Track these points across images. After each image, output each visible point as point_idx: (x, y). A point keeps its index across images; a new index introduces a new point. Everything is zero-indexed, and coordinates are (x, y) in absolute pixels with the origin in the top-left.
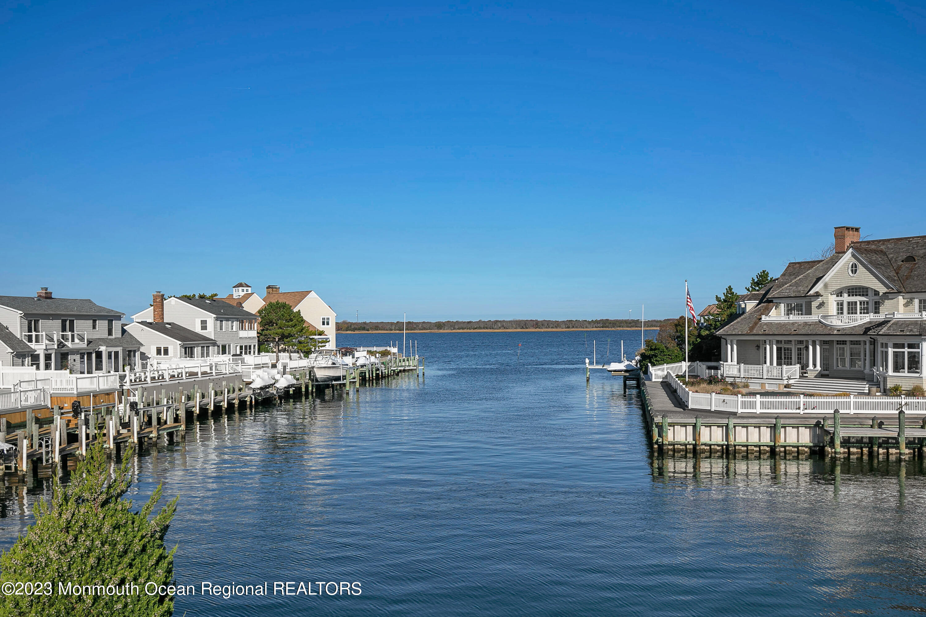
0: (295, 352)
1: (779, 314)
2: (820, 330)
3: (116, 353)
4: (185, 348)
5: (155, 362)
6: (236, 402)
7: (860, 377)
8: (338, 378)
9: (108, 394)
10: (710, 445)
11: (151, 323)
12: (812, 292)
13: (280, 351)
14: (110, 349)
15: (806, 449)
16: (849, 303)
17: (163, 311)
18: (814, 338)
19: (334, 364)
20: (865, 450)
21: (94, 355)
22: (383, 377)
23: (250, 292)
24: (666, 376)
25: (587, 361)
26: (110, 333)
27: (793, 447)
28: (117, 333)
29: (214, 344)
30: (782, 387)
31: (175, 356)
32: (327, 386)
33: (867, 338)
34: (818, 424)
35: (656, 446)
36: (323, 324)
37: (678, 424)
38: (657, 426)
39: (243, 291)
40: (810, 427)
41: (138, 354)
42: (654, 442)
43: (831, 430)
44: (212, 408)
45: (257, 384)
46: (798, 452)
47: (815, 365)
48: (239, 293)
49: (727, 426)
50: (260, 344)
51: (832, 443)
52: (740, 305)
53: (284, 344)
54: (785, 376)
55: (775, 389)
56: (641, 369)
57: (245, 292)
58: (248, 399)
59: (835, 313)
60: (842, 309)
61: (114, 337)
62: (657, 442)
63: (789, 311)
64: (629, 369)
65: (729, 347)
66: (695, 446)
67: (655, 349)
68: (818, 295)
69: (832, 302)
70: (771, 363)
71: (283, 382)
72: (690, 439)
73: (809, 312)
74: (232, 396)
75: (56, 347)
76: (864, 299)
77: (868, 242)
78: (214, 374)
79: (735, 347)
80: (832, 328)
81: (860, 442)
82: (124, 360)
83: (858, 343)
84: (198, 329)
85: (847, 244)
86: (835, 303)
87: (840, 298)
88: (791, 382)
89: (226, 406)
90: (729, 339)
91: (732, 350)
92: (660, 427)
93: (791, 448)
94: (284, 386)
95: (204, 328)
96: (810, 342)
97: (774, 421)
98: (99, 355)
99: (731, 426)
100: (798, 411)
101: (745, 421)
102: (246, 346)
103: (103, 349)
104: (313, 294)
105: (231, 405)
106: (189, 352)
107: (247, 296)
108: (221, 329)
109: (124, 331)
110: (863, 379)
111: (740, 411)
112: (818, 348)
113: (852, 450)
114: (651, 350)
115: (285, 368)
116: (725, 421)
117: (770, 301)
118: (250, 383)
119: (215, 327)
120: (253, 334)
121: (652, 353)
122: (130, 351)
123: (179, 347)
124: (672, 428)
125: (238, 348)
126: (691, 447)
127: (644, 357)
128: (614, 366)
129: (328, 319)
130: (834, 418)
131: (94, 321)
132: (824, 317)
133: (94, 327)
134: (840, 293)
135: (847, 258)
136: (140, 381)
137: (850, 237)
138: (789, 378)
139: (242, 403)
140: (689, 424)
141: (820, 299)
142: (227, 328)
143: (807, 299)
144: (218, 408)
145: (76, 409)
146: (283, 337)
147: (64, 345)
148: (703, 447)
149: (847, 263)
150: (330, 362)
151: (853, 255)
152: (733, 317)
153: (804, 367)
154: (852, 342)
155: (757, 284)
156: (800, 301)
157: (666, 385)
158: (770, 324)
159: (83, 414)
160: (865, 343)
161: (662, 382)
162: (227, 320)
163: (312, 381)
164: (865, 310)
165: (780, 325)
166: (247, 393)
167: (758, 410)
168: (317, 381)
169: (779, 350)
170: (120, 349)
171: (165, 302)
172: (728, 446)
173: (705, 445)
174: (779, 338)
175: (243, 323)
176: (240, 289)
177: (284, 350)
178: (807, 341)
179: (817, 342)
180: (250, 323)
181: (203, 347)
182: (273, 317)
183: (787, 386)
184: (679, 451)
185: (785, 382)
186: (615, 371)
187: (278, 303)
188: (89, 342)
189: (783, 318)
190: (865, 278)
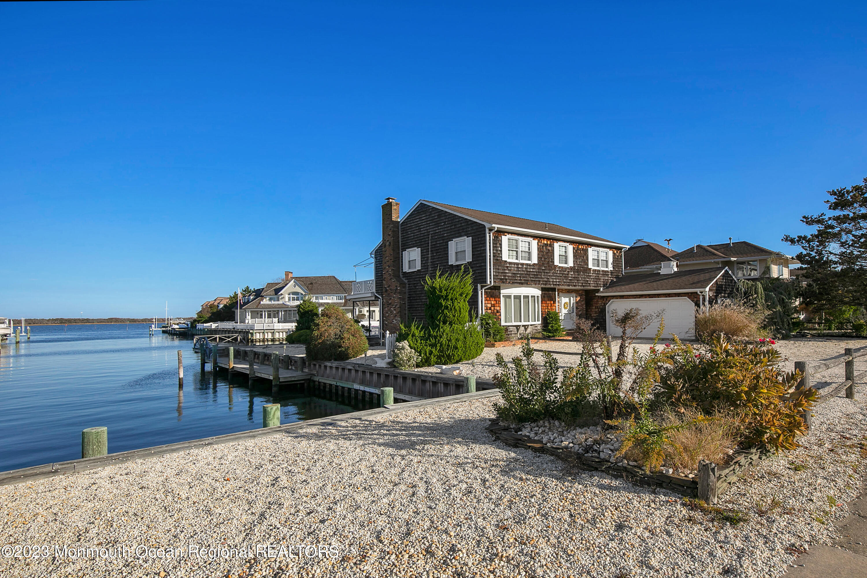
1: (266, 301)
2: (284, 306)
12: (280, 293)
16: (292, 297)
18: (281, 309)
47: (282, 318)
59: (288, 301)
60: (290, 299)
63: (270, 300)
65: (247, 313)
68: (282, 294)
69: (287, 297)
70: (265, 318)
73: (278, 300)
76: (297, 296)
77: (297, 278)
79: (250, 313)
80: (287, 306)
83: (296, 310)
85: (290, 278)
87: (289, 296)
90: (247, 310)
91: (248, 315)
112: (283, 312)
117: (263, 296)
132: (285, 302)
134: (289, 294)
137: (290, 275)
141: (282, 296)
143: (277, 296)
149: (292, 284)
151: (293, 282)
154: (294, 311)
155: (245, 291)
156: (274, 296)
158: (264, 305)
164: (298, 300)
165: (267, 305)
169: (267, 313)
174: (268, 309)
178: (279, 310)
184: (258, 340)
189: (268, 302)
190: (298, 289)
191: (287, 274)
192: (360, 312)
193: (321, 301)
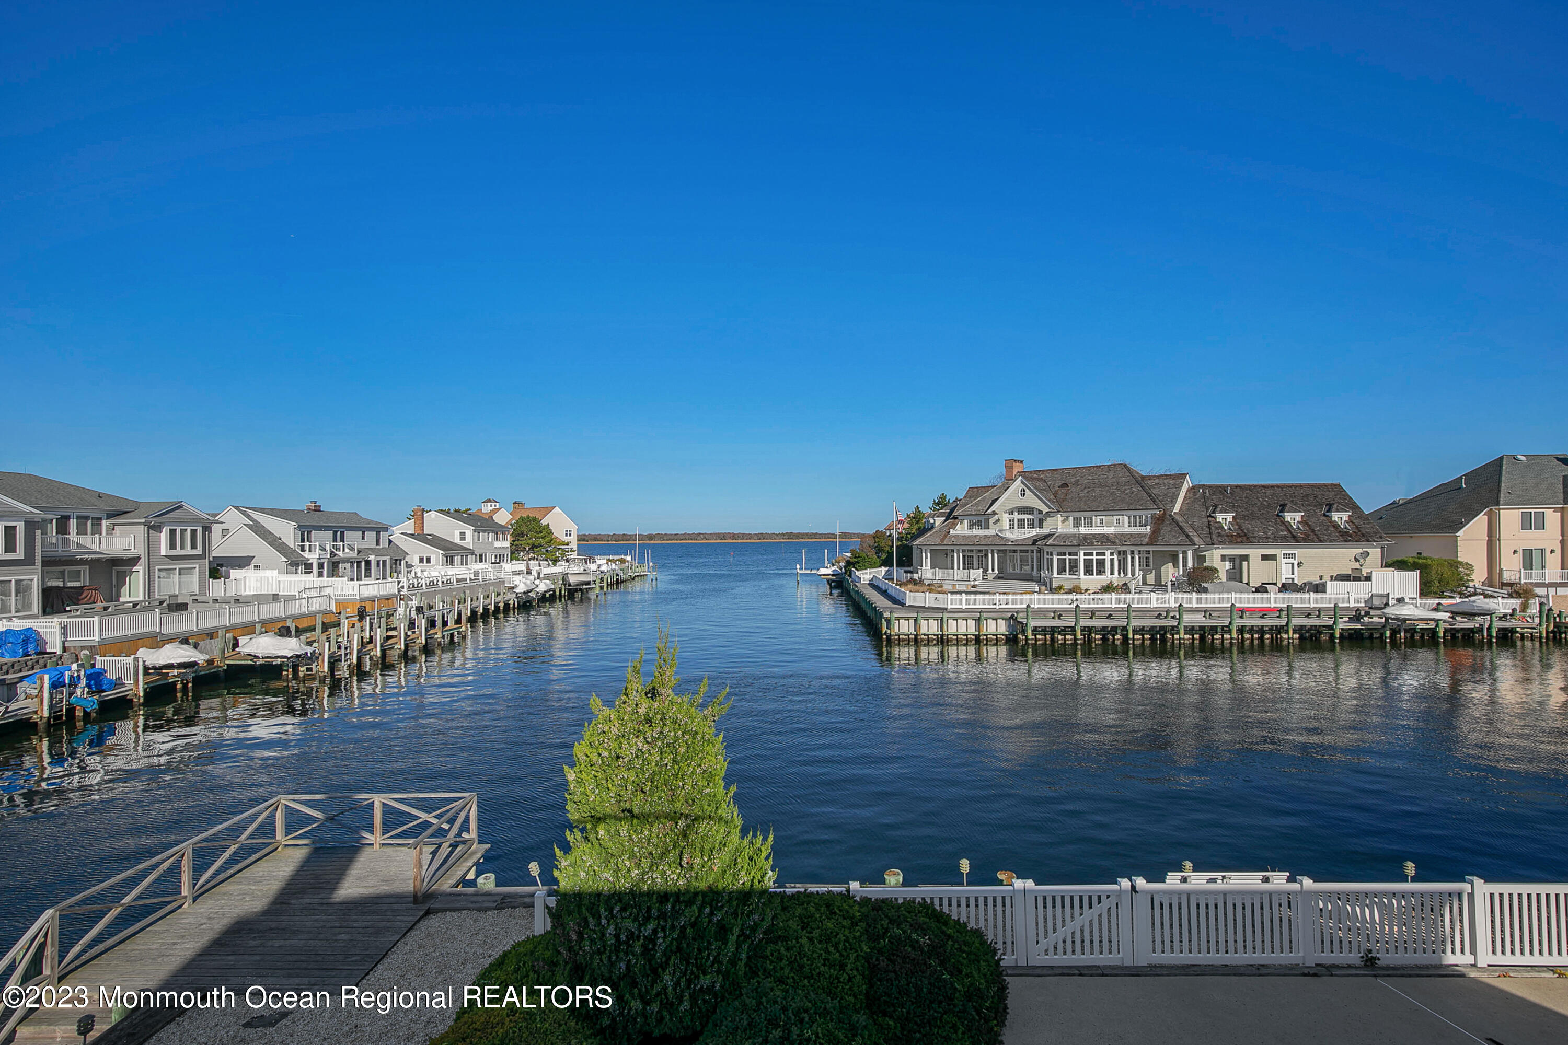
0: (543, 560)
1: (963, 529)
2: (998, 542)
3: (384, 562)
4: (447, 557)
5: (419, 570)
6: (501, 605)
7: (1029, 579)
8: (588, 583)
9: (387, 599)
10: (928, 635)
11: (413, 535)
12: (989, 511)
13: (530, 559)
14: (379, 558)
15: (1003, 637)
16: (1018, 520)
17: (423, 523)
18: (992, 548)
19: (585, 570)
20: (1048, 637)
21: (363, 564)
22: (622, 582)
23: (497, 507)
24: (872, 579)
25: (798, 567)
26: (378, 544)
27: (993, 635)
28: (384, 544)
29: (472, 553)
30: (970, 587)
31: (437, 564)
32: (576, 590)
33: (1035, 548)
34: (1013, 616)
35: (884, 637)
36: (566, 535)
37: (902, 618)
38: (886, 620)
39: (491, 506)
40: (1005, 619)
41: (403, 563)
42: (884, 632)
43: (1024, 621)
44: (481, 611)
45: (521, 589)
46: (997, 639)
47: (993, 570)
48: (487, 508)
49: (942, 619)
50: (512, 553)
51: (1023, 632)
52: (928, 521)
53: (534, 553)
54: (972, 578)
55: (964, 588)
56: (846, 573)
57: (493, 507)
58: (511, 602)
59: (1008, 528)
60: (1013, 525)
61: (381, 547)
62: (885, 633)
63: (971, 526)
64: (835, 573)
65: (924, 554)
66: (916, 636)
67: (859, 557)
68: (994, 513)
69: (1006, 518)
70: (959, 568)
71: (542, 587)
72: (912, 631)
73: (987, 527)
74: (498, 599)
75: (329, 556)
76: (1030, 516)
77: (1031, 472)
78: (481, 580)
79: (929, 554)
80: (1007, 540)
81: (1044, 630)
82: (391, 567)
83: (1027, 551)
84: (457, 540)
85: (1015, 473)
86: (1008, 520)
87: (1011, 516)
88: (977, 583)
89: (493, 609)
90: (924, 548)
91: (926, 558)
92: (888, 621)
93: (991, 636)
94: (543, 590)
95: (463, 538)
96: (990, 551)
97: (978, 615)
98: (368, 563)
99: (945, 619)
100: (994, 606)
101: (956, 615)
102: (500, 555)
103: (372, 558)
104: (557, 510)
105: (497, 607)
106: (450, 560)
107: (495, 511)
108: (479, 540)
109: (390, 541)
110: (1032, 580)
111: (950, 607)
112: (996, 555)
113: (1038, 636)
114: (855, 557)
115: (539, 574)
116: (941, 615)
117: (955, 518)
118: (513, 588)
119: (473, 539)
120: (507, 544)
121: (856, 560)
122: (396, 560)
123: (441, 556)
124: (897, 622)
125: (493, 557)
126: (913, 636)
127: (849, 563)
128: (823, 571)
129: (570, 531)
130: (1027, 611)
131: (363, 532)
132: (1000, 531)
133: (363, 538)
134: (1011, 512)
135: (1017, 484)
136: (413, 587)
137: (1017, 468)
138: (975, 580)
139: (507, 605)
140: (911, 618)
141: (996, 517)
142: (484, 539)
143: (986, 517)
144: (486, 610)
145: (362, 615)
146: (533, 547)
147: (336, 555)
148: (923, 637)
149: (1017, 488)
150: (582, 569)
151: (1022, 482)
152: (922, 531)
153: (986, 570)
154: (1021, 551)
155: (938, 504)
156: (979, 518)
157: (873, 585)
158: (957, 536)
159: (368, 618)
160: (1032, 551)
161: (869, 584)
162: (484, 531)
163: (565, 585)
164: (1032, 526)
165: (964, 537)
166: (511, 598)
167: (964, 606)
168: (570, 585)
169: (964, 557)
170: (387, 558)
171: (425, 515)
172: (942, 635)
173: (924, 635)
174: (964, 548)
175: (497, 534)
176: (489, 504)
177: (533, 559)
178: (987, 550)
179: (995, 551)
180: (503, 533)
181: (462, 556)
182: (524, 529)
183: (973, 586)
184: (904, 640)
185: (972, 583)
186: (824, 575)
187: (528, 517)
188: (359, 552)
189: (967, 532)
190: (1031, 500)
191: (1009, 464)
192: (1200, 559)
193: (1083, 530)
